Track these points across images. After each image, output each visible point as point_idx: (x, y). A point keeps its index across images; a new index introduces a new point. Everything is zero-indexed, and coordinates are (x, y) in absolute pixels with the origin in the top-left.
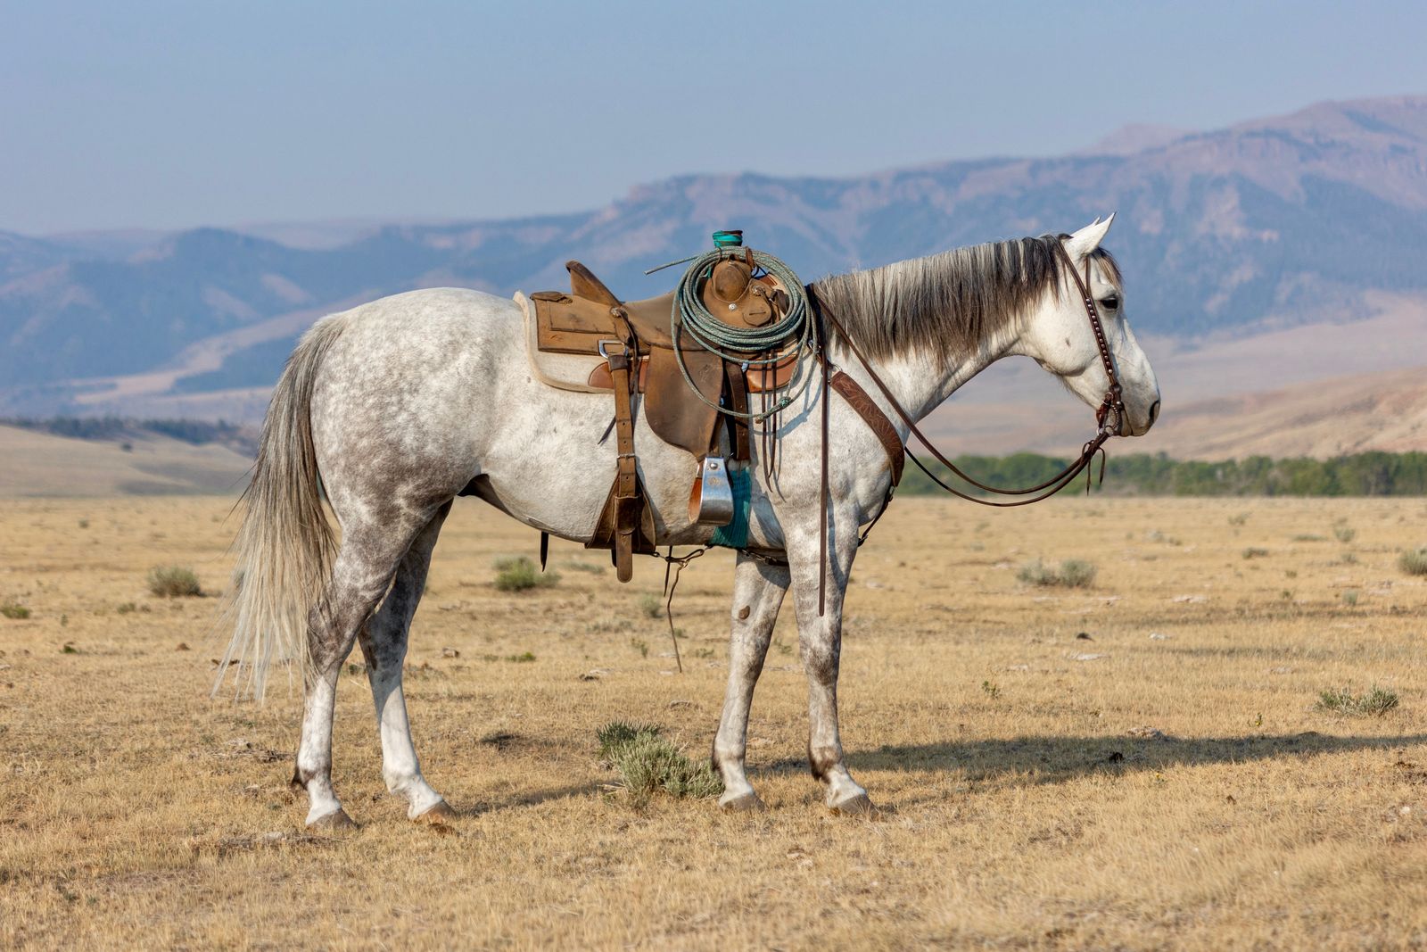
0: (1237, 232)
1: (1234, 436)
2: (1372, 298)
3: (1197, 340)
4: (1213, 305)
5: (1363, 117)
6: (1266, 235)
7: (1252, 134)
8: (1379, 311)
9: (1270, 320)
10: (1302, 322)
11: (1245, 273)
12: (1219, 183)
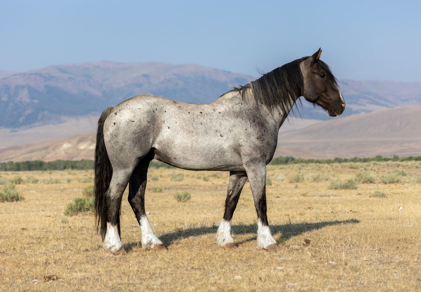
0: (28, 100)
1: (14, 156)
2: (63, 118)
3: (16, 129)
4: (21, 120)
5: (62, 70)
6: (35, 101)
7: (31, 74)
8: (65, 121)
9: (36, 124)
10: (44, 124)
11: (29, 111)
12: (23, 87)
